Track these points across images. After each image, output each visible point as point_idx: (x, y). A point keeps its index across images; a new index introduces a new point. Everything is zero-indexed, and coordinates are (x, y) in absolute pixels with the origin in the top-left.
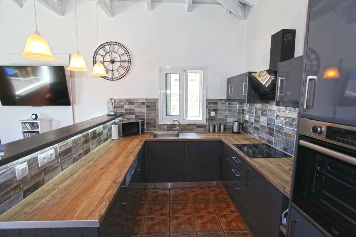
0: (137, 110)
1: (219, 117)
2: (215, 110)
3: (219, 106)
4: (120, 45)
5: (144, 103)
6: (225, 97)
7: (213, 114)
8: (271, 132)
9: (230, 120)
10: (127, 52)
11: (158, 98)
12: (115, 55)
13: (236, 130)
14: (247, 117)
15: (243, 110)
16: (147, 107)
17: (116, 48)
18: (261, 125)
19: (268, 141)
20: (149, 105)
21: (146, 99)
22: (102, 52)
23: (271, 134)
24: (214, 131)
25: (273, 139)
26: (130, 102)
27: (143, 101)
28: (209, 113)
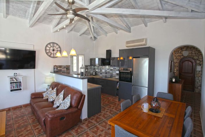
0: (63, 70)
1: (88, 71)
2: (87, 69)
3: (88, 68)
4: (57, 44)
5: (65, 67)
6: (90, 65)
7: (87, 70)
8: (106, 73)
9: (91, 72)
10: (60, 47)
11: (70, 65)
12: (55, 48)
13: (94, 75)
14: (97, 70)
15: (95, 68)
16: (66, 68)
17: (55, 45)
18: (103, 72)
19: (106, 76)
20: (67, 68)
21: (66, 66)
22: (49, 46)
23: (106, 74)
24: (88, 76)
25: (107, 75)
26: (60, 67)
27: (65, 66)
28: (86, 70)
